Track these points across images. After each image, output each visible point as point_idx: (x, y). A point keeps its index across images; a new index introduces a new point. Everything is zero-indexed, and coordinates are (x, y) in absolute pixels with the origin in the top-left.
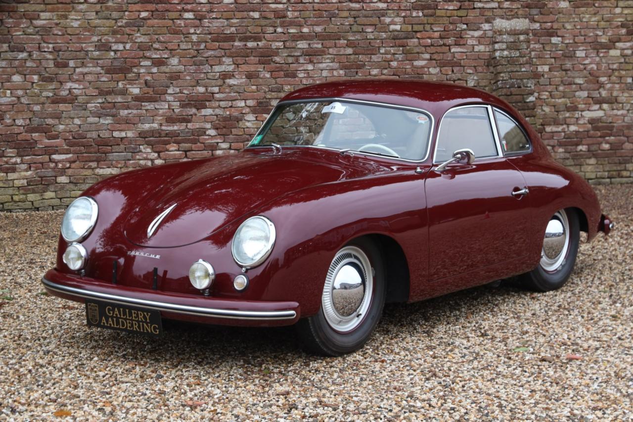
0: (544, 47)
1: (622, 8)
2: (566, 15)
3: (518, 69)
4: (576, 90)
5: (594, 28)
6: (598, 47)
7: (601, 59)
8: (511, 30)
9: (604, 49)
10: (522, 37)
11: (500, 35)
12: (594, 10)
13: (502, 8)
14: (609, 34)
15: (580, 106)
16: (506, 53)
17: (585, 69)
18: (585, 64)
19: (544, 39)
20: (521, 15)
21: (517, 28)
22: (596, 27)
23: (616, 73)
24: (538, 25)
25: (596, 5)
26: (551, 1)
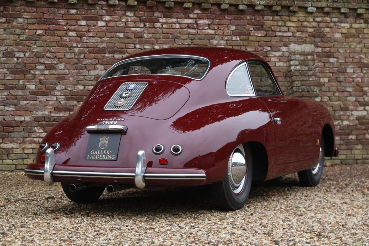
0: (324, 65)
2: (339, 43)
3: (307, 79)
4: (347, 96)
5: (359, 53)
6: (362, 66)
7: (364, 75)
8: (302, 52)
9: (366, 67)
10: (309, 57)
11: (294, 55)
12: (359, 40)
13: (295, 37)
15: (350, 107)
16: (298, 67)
17: (353, 81)
18: (353, 78)
19: (324, 59)
20: (309, 42)
21: (306, 51)
22: (360, 52)
24: (320, 49)
25: (360, 36)
26: (328, 33)
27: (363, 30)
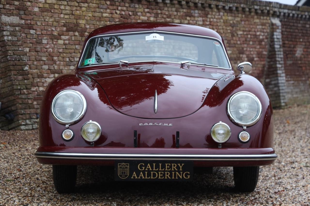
0: (26, 36)
1: (64, 14)
2: (37, 16)
3: (17, 49)
4: (42, 64)
5: (51, 26)
6: (53, 38)
7: (54, 46)
8: (11, 23)
9: (56, 39)
10: (17, 28)
11: (6, 26)
12: (51, 14)
13: (5, 9)
14: (58, 30)
15: (44, 74)
17: (47, 51)
18: (46, 48)
19: (26, 31)
20: (15, 14)
21: (14, 22)
22: (52, 25)
23: (62, 55)
24: (24, 21)
25: (52, 11)
26: (29, 6)
27: (54, 5)
